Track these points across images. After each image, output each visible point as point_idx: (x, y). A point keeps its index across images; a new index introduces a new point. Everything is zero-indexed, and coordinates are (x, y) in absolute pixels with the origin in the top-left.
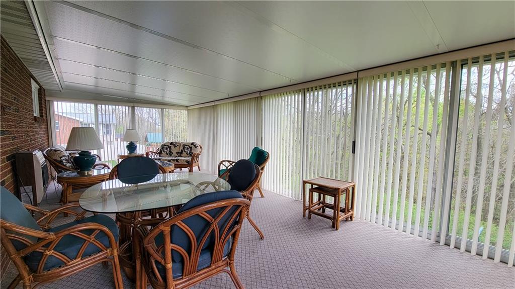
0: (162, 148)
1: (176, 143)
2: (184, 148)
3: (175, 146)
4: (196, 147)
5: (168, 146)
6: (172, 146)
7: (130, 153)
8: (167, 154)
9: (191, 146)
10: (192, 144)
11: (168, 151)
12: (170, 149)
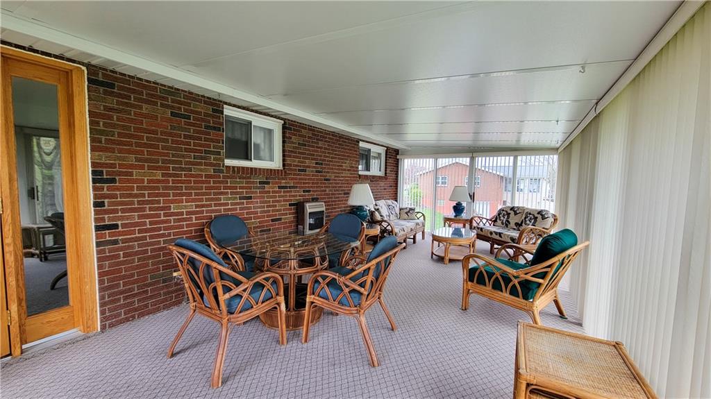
0: (499, 215)
1: (518, 208)
2: (525, 218)
3: (516, 214)
4: (544, 218)
5: (506, 211)
6: (512, 213)
7: (455, 216)
8: (502, 223)
9: (536, 215)
10: (540, 212)
11: (505, 220)
12: (508, 217)
